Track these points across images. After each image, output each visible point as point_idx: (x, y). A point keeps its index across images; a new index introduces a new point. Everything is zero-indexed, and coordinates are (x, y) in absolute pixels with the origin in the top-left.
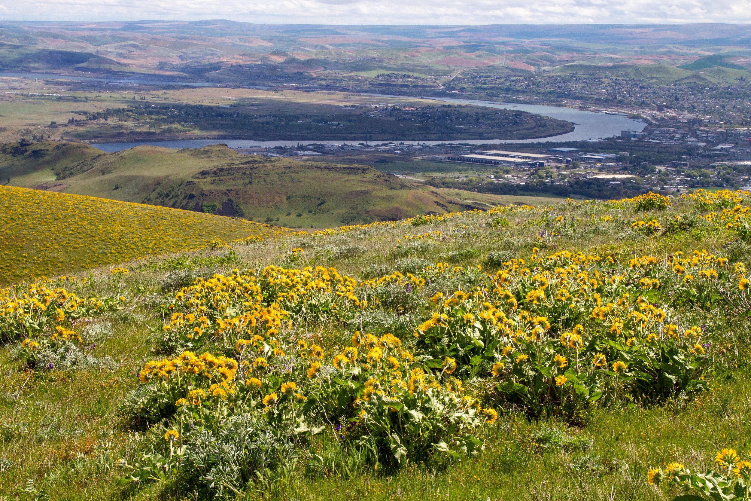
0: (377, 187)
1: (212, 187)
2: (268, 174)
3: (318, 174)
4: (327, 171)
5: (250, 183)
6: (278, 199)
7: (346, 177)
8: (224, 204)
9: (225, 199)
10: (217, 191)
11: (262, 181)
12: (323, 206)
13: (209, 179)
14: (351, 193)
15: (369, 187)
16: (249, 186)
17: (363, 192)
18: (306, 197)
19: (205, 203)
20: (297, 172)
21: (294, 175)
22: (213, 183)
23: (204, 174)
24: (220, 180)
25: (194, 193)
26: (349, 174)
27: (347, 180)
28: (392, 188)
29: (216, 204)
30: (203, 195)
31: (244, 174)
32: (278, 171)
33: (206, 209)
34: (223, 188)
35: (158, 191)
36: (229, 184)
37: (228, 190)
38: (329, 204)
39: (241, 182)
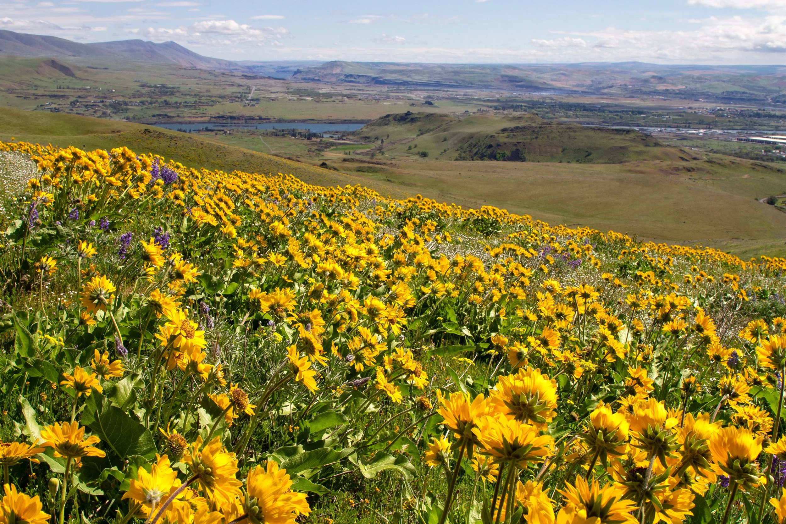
0: (634, 144)
1: (506, 140)
2: (552, 132)
3: (591, 133)
4: (599, 131)
5: (536, 138)
6: (555, 150)
7: (613, 136)
8: (513, 153)
9: (514, 149)
10: (510, 143)
11: (546, 137)
12: (589, 157)
13: (506, 134)
14: (612, 148)
15: (628, 144)
16: (535, 140)
17: (621, 148)
18: (578, 150)
19: (499, 151)
20: (575, 131)
21: (572, 134)
22: (508, 137)
23: (504, 130)
24: (514, 135)
25: (492, 143)
26: (615, 134)
27: (612, 139)
28: (647, 146)
29: (506, 152)
30: (498, 145)
31: (534, 131)
32: (560, 130)
33: (498, 156)
34: (515, 141)
35: (469, 142)
36: (520, 138)
37: (518, 143)
38: (594, 155)
39: (529, 137)
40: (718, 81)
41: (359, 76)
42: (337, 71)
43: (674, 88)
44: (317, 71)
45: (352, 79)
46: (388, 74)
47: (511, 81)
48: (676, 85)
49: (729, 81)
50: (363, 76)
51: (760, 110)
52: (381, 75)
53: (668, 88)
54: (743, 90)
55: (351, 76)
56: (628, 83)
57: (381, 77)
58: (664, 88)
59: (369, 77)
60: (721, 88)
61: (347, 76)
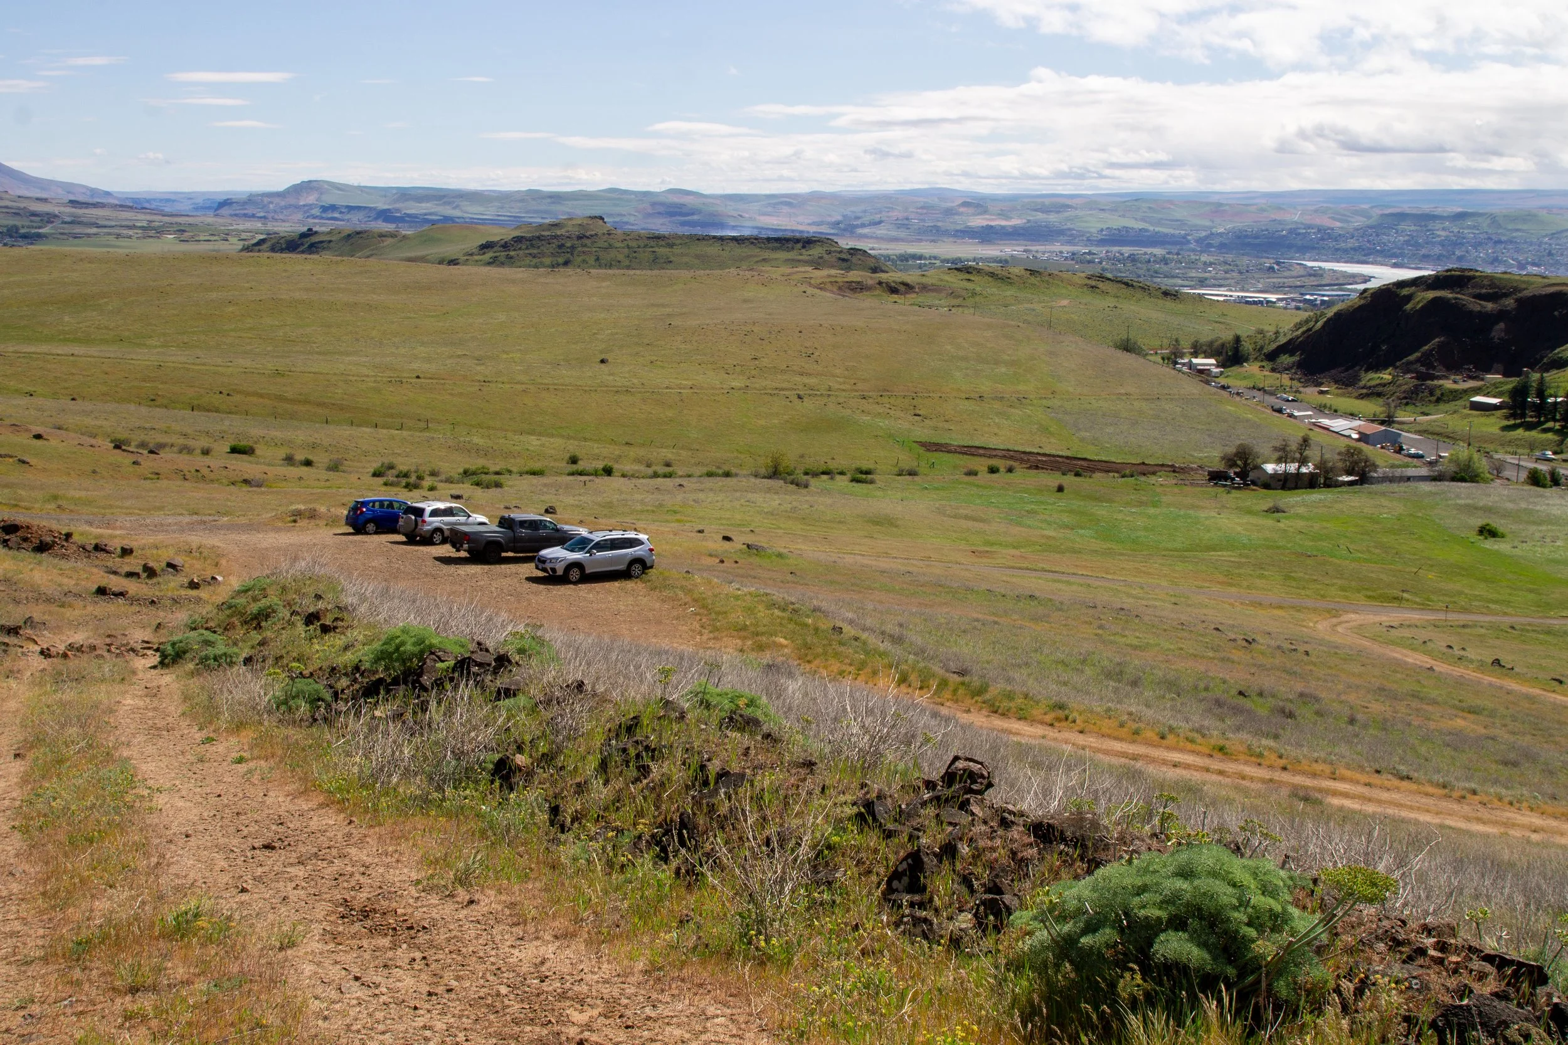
2: (611, 246)
7: (767, 254)
13: (488, 255)
20: (671, 246)
21: (662, 251)
23: (486, 246)
26: (774, 249)
32: (633, 244)
36: (523, 264)
40: (1091, 209)
41: (350, 208)
42: (311, 199)
43: (1003, 223)
44: (266, 200)
45: (336, 215)
46: (411, 204)
47: (671, 214)
48: (1008, 218)
49: (1114, 210)
50: (359, 208)
51: (1169, 253)
52: (397, 206)
53: (993, 223)
54: (1140, 225)
55: (333, 208)
56: (912, 216)
57: (398, 210)
58: (985, 223)
59: (370, 209)
60: (1094, 224)
61: (325, 209)
